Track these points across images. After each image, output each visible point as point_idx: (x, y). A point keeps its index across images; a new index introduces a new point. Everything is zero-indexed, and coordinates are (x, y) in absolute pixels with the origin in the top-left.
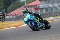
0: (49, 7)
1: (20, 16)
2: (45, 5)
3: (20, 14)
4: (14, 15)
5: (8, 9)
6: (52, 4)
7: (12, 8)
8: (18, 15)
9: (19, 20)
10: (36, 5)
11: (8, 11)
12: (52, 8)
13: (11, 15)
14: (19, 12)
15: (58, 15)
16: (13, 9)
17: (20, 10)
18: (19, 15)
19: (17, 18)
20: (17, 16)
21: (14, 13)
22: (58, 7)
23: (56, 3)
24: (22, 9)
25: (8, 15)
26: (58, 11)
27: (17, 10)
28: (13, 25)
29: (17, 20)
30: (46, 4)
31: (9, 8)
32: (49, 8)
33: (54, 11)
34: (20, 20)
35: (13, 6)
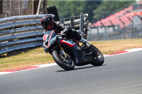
1: (125, 28)
3: (124, 23)
4: (109, 27)
5: (95, 11)
7: (106, 10)
8: (118, 26)
9: (120, 38)
11: (95, 17)
13: (101, 27)
14: (120, 20)
16: (108, 12)
17: (124, 14)
18: (122, 26)
20: (116, 28)
21: (110, 21)
24: (128, 12)
25: (95, 27)
27: (117, 14)
29: (117, 38)
31: (98, 11)
34: (125, 38)
35: (108, 6)
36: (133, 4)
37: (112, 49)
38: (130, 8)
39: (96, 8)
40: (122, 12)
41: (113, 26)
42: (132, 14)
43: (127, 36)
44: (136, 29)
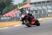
0: (39, 10)
1: (14, 17)
2: (35, 8)
3: (13, 15)
4: (8, 17)
5: (3, 11)
6: (41, 7)
8: (11, 16)
9: (12, 21)
11: (3, 13)
12: (41, 10)
13: (5, 17)
14: (12, 14)
15: (46, 16)
17: (14, 12)
19: (11, 20)
20: (11, 17)
21: (8, 15)
22: (46, 9)
23: (44, 6)
24: (15, 11)
25: (3, 17)
26: (46, 13)
27: (11, 12)
28: (7, 25)
29: (11, 21)
30: (36, 7)
32: (38, 11)
34: (14, 21)
36: (17, 8)
37: (9, 25)
38: (16, 10)
39: (3, 10)
40: (13, 11)
41: (10, 16)
42: (17, 12)
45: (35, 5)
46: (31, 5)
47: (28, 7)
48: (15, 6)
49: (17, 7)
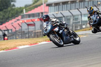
0: (64, 16)
1: (16, 31)
2: (57, 12)
3: (15, 28)
4: (4, 31)
6: (68, 11)
7: (2, 19)
9: (13, 38)
10: (42, 13)
12: (68, 18)
15: (79, 28)
16: (4, 20)
17: (15, 22)
18: (14, 30)
19: (11, 36)
20: (10, 31)
21: (5, 27)
22: (78, 15)
23: (75, 9)
24: (18, 20)
26: (79, 22)
27: (10, 22)
29: (11, 39)
30: (59, 11)
32: (64, 18)
33: (72, 23)
34: (16, 39)
35: (4, 16)
36: (22, 14)
37: (8, 47)
38: (19, 17)
40: (13, 20)
41: (8, 30)
42: (21, 22)
43: (17, 37)
44: (24, 32)
45: (57, 7)
46: (50, 7)
47: (43, 11)
48: (17, 10)
49: (22, 11)
